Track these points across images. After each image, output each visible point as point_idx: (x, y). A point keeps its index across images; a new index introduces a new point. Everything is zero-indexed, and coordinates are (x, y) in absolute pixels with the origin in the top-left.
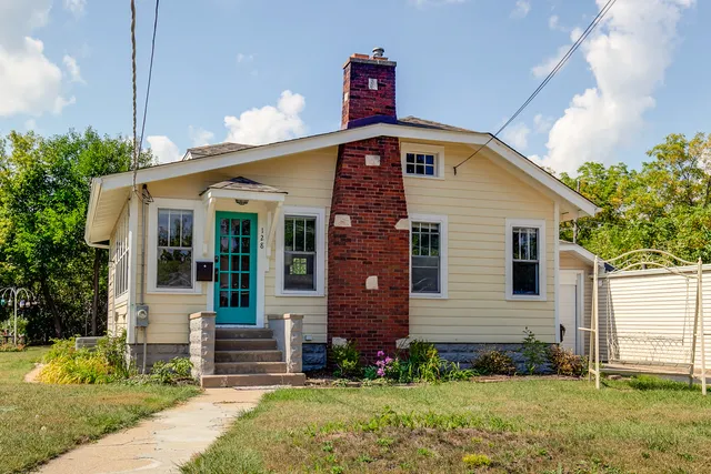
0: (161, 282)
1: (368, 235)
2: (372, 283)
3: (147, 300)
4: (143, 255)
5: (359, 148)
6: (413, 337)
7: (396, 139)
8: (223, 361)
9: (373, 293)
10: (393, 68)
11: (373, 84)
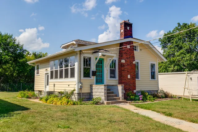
0: (84, 76)
1: (128, 65)
2: (129, 77)
3: (82, 81)
4: (80, 69)
5: (126, 43)
6: (137, 90)
7: (133, 42)
8: (109, 97)
9: (129, 79)
10: (132, 25)
11: (128, 28)
